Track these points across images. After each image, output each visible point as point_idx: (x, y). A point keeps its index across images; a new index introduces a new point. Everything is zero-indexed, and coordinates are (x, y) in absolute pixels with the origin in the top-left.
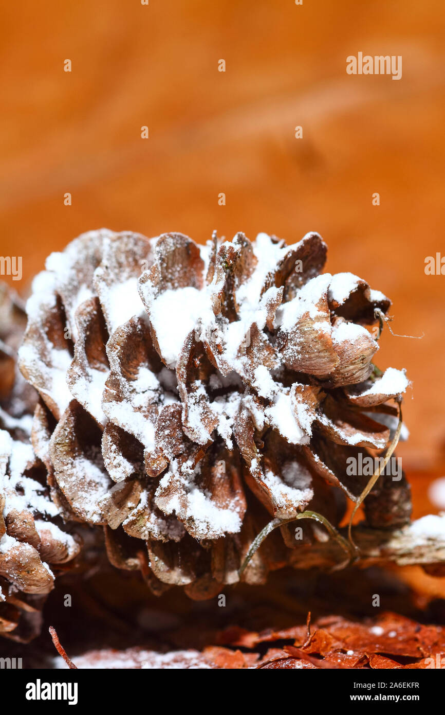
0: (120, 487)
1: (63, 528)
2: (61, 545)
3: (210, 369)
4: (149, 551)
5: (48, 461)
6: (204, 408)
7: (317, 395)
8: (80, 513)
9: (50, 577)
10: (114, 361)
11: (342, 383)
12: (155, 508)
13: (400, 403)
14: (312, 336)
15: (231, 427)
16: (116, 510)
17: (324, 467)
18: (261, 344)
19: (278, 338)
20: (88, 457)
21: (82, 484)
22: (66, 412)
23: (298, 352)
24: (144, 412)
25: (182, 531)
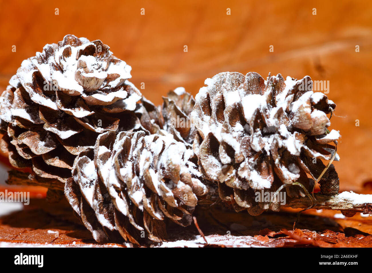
0: (226, 166)
1: (202, 182)
2: (201, 188)
3: (263, 125)
4: (235, 193)
5: (199, 156)
6: (260, 139)
7: (304, 138)
8: (209, 176)
9: (195, 199)
10: (226, 118)
11: (314, 134)
12: (238, 176)
13: (336, 145)
14: (303, 114)
15: (270, 147)
16: (223, 175)
17: (305, 165)
18: (284, 116)
19: (290, 114)
20: (214, 156)
21: (211, 165)
22: (207, 137)
23: (298, 120)
24: (237, 139)
25: (248, 187)
